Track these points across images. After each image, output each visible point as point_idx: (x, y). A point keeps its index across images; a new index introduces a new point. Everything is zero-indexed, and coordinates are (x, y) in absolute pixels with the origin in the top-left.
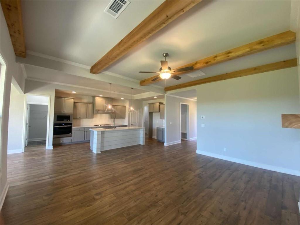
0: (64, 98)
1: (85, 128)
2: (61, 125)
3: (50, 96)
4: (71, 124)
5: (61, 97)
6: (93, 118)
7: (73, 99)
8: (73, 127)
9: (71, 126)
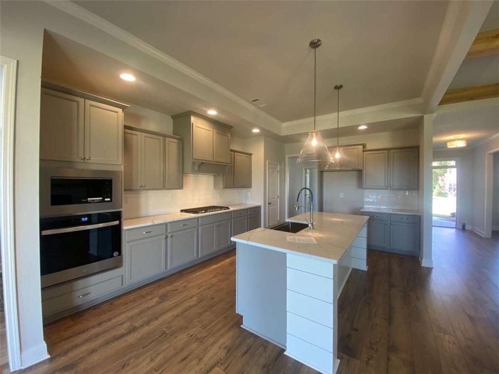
0: (81, 100)
1: (166, 224)
2: (76, 221)
3: (14, 64)
4: (117, 216)
5: (70, 93)
6: (181, 187)
7: (120, 110)
8: (125, 227)
9: (117, 223)
